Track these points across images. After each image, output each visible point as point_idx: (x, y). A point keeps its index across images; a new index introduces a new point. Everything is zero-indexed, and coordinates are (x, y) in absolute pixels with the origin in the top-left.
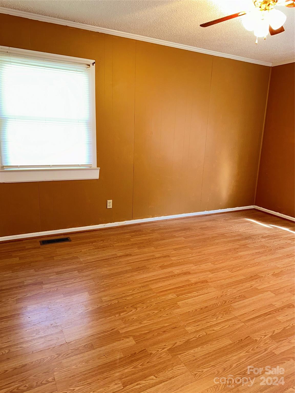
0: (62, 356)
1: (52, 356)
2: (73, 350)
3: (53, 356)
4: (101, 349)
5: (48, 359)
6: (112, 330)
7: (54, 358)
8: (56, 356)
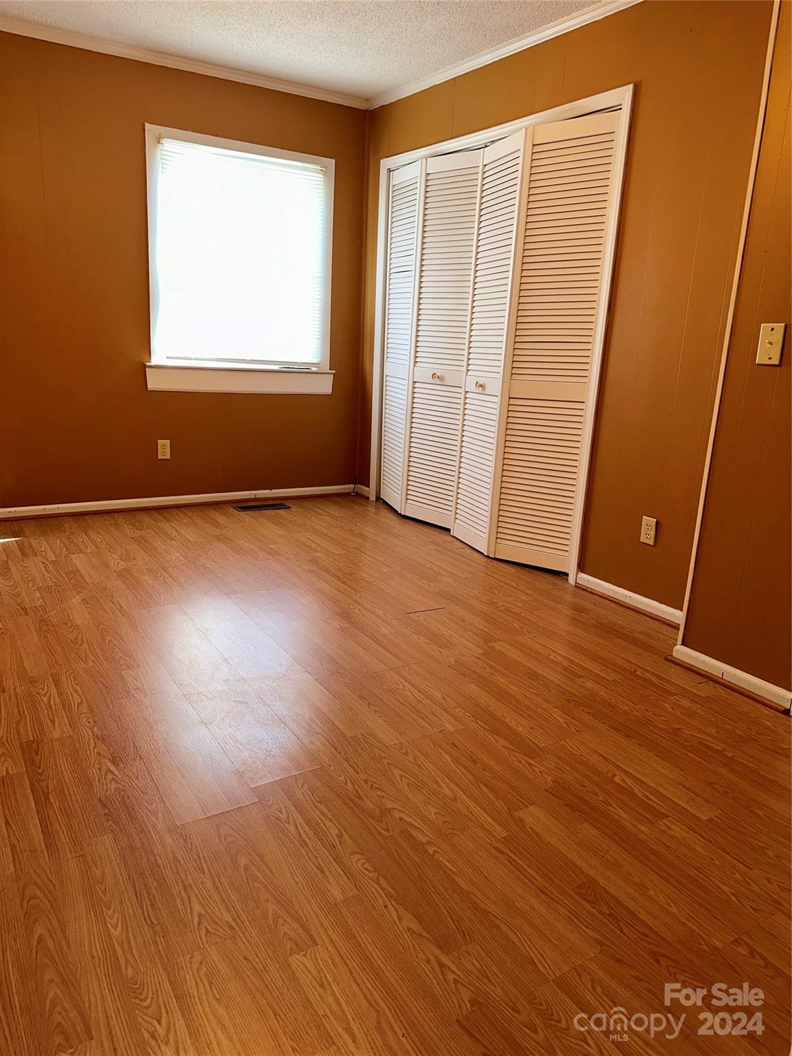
0: (656, 946)
1: (670, 972)
2: (622, 925)
3: (669, 970)
4: (585, 865)
5: (687, 979)
6: (501, 852)
7: (671, 964)
8: (664, 962)
